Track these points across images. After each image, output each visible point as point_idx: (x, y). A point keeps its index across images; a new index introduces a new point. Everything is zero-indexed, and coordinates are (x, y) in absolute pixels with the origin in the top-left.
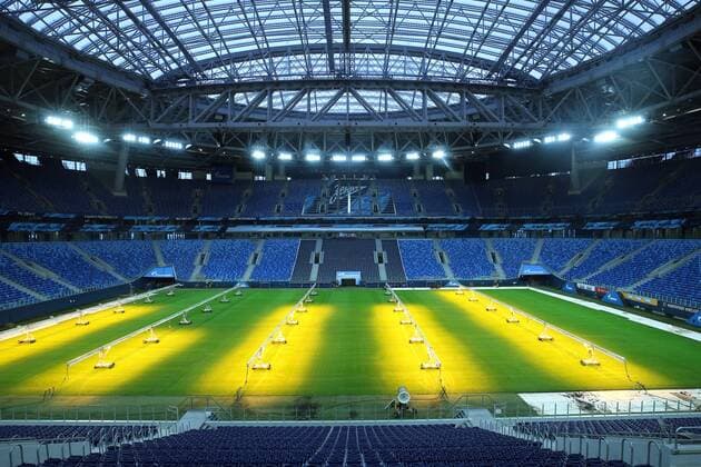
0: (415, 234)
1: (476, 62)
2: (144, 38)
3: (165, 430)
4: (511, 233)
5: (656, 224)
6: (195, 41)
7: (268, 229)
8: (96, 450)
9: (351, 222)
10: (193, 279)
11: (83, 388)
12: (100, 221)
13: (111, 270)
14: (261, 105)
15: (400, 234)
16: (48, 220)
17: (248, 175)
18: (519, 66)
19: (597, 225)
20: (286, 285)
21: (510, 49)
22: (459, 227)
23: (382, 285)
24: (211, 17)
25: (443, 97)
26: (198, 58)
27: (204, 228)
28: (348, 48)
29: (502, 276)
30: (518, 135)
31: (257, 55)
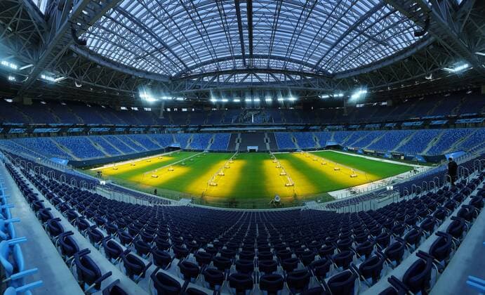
0: (282, 130)
1: (307, 64)
2: (169, 62)
3: (174, 204)
4: (322, 130)
5: (372, 125)
6: (188, 60)
7: (217, 129)
8: (150, 205)
9: (253, 126)
10: (186, 148)
11: (148, 183)
12: (155, 127)
13: (158, 144)
14: (215, 81)
15: (275, 130)
16: (140, 127)
17: (209, 109)
18: (324, 68)
19: (354, 126)
20: (225, 152)
21: (320, 61)
22: (301, 128)
23: (268, 151)
24: (194, 50)
25: (293, 77)
26: (189, 66)
27: (191, 129)
28: (251, 56)
29: (319, 146)
30: (324, 93)
31: (212, 62)
